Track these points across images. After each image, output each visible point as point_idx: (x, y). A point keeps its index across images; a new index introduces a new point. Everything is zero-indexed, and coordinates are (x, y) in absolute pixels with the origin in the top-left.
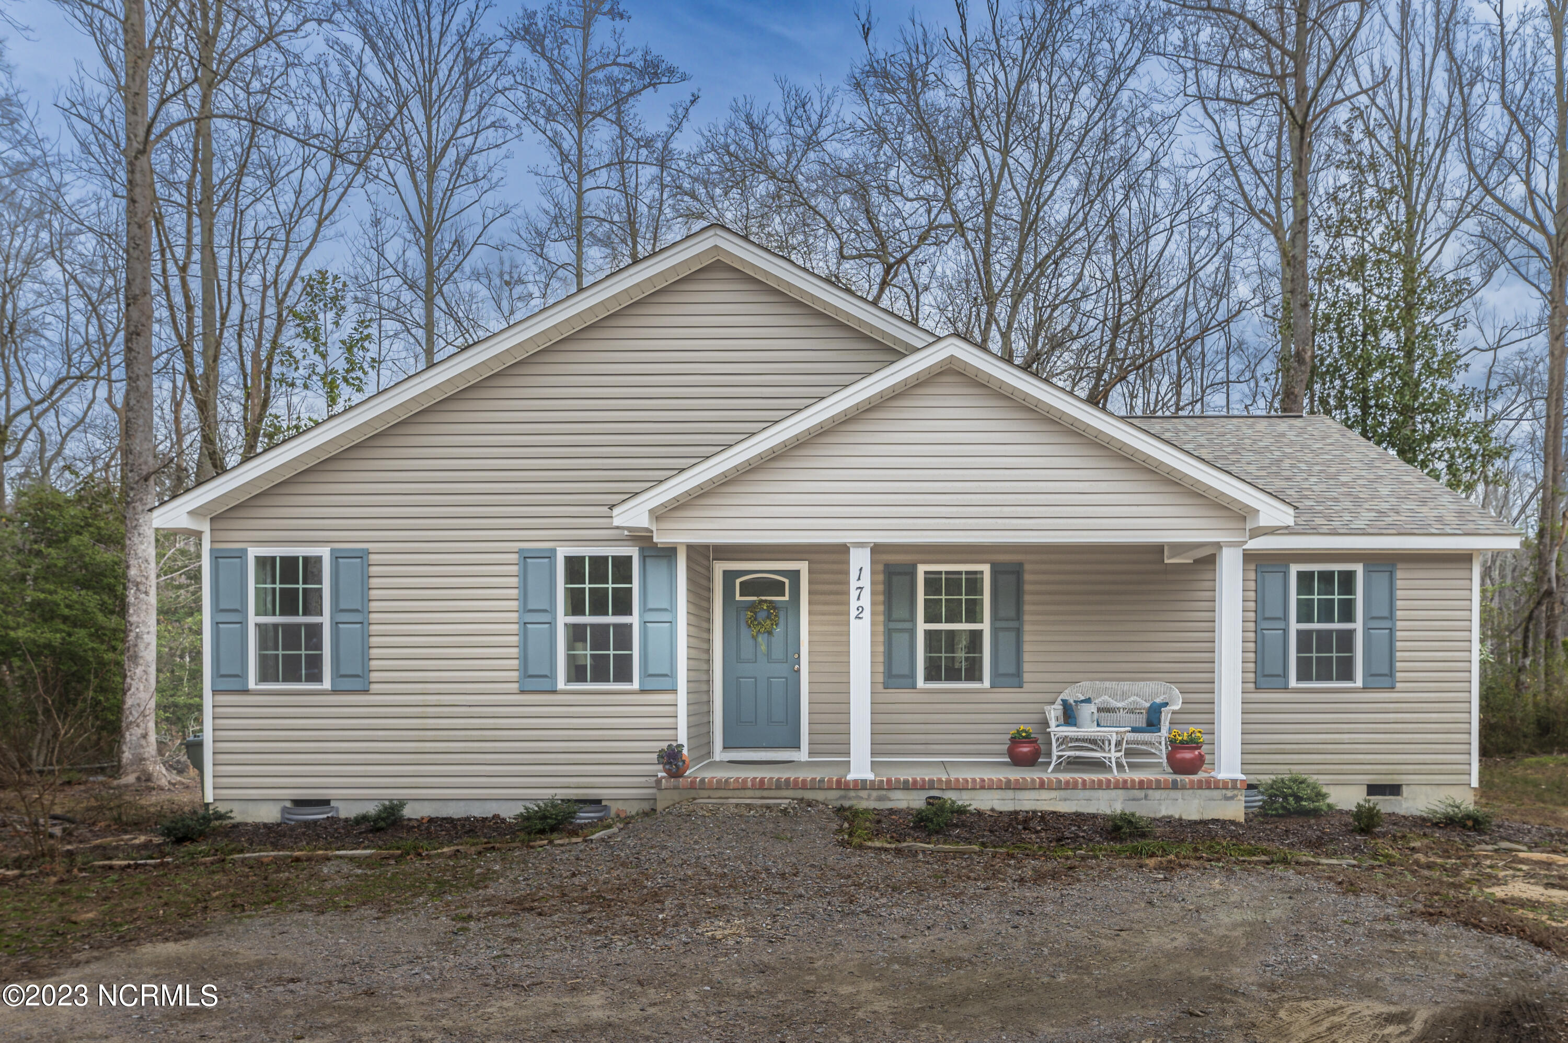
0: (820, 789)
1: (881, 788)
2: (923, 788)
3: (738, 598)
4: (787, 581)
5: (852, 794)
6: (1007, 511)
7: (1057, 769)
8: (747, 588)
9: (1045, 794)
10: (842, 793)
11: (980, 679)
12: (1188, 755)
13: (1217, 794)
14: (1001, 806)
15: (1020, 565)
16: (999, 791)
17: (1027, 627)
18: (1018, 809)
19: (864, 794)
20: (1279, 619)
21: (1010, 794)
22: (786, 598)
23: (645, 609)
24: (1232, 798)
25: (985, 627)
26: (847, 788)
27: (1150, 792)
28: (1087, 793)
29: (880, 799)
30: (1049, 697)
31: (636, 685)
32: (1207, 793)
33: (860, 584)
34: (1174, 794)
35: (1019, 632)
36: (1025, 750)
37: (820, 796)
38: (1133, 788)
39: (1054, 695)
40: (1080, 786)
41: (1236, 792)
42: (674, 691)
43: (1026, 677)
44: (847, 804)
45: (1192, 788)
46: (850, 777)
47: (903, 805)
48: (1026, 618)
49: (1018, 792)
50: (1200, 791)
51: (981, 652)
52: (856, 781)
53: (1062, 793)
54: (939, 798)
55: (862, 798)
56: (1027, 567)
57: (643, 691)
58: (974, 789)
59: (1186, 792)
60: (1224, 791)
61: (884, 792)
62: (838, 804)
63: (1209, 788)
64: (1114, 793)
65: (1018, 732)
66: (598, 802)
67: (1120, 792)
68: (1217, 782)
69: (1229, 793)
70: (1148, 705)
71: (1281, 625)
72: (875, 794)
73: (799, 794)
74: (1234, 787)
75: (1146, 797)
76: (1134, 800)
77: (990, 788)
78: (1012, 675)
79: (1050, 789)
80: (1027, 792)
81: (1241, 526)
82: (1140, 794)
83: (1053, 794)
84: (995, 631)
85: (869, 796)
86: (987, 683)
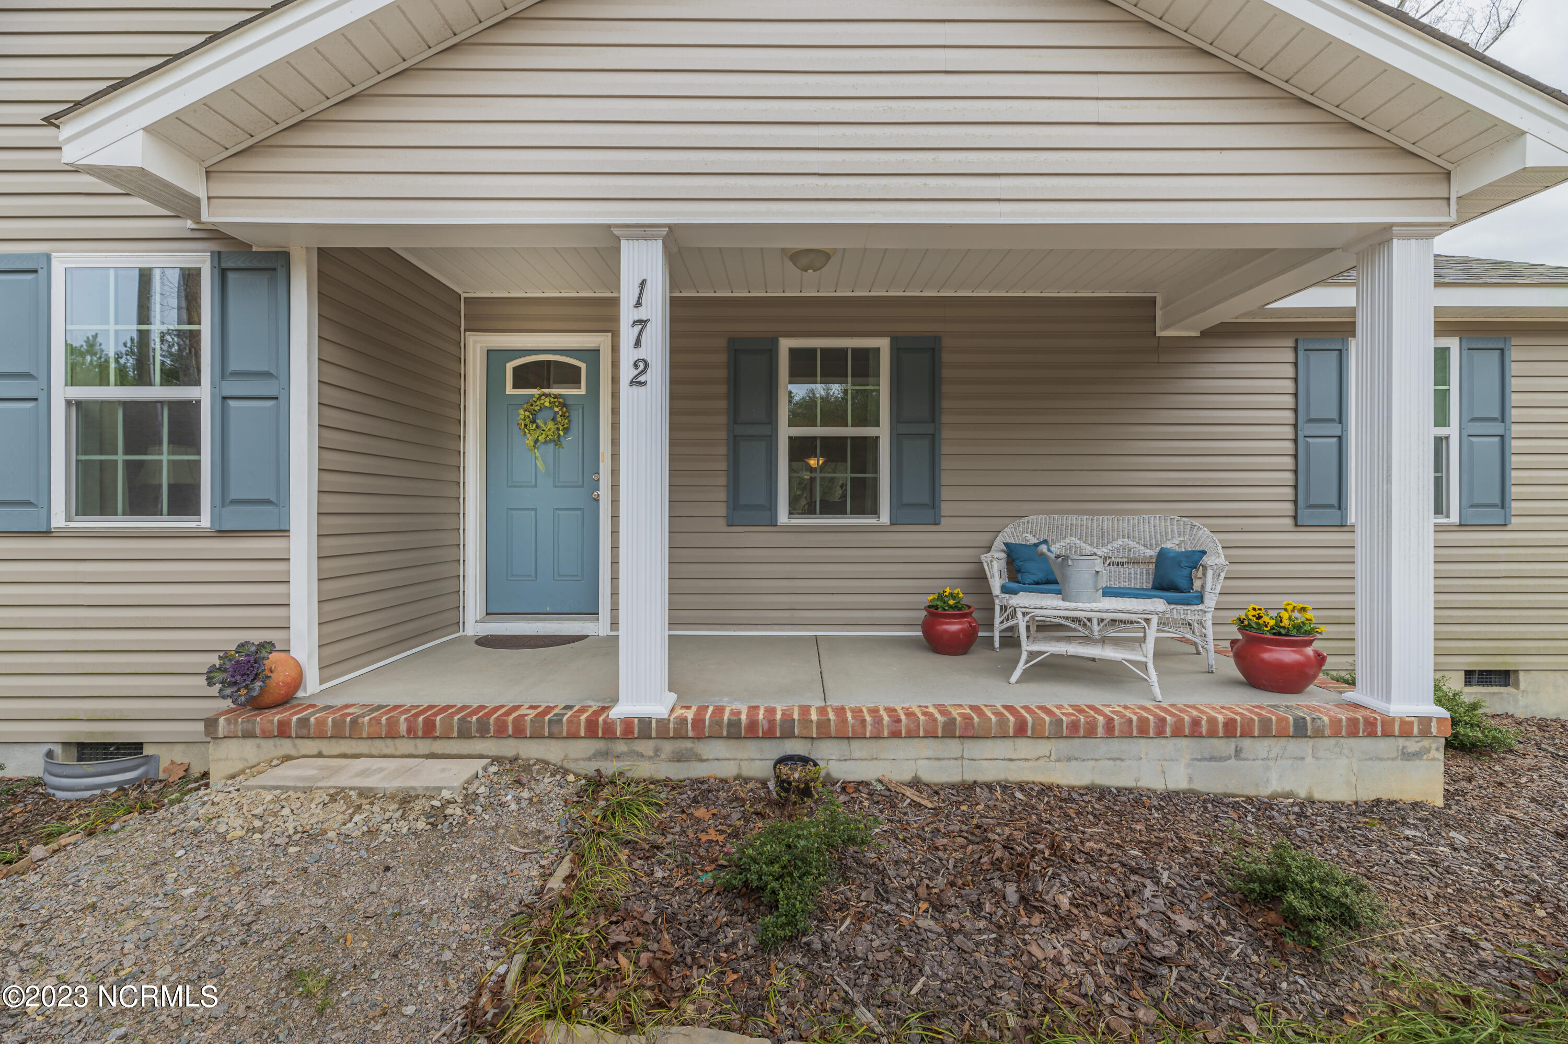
0: (551, 736)
1: (680, 736)
2: (769, 735)
3: (509, 390)
4: (583, 366)
5: (621, 747)
6: (948, 161)
7: (1028, 676)
8: (524, 376)
9: (1025, 748)
10: (599, 745)
11: (875, 512)
12: (1287, 656)
13: (1383, 746)
14: (934, 774)
15: (937, 339)
16: (930, 741)
17: (945, 434)
18: (970, 777)
19: (645, 747)
20: (1330, 420)
21: (953, 747)
22: (583, 391)
23: (223, 372)
24: (1417, 755)
25: (883, 432)
26: (609, 732)
27: (1247, 743)
28: (1115, 746)
29: (679, 758)
30: (983, 539)
31: (205, 521)
32: (1366, 744)
33: (642, 314)
34: (1295, 746)
35: (933, 440)
36: (954, 628)
37: (553, 751)
38: (1212, 734)
39: (988, 536)
40: (1100, 731)
41: (1426, 743)
42: (284, 532)
43: (945, 508)
44: (609, 768)
45: (1337, 734)
46: (617, 712)
47: (727, 770)
48: (945, 419)
49: (969, 744)
50: (1352, 741)
51: (876, 470)
52: (627, 723)
53: (1062, 746)
54: (805, 760)
55: (641, 756)
56: (946, 342)
57: (222, 533)
58: (877, 737)
59: (1322, 743)
60: (1401, 742)
61: (688, 744)
62: (589, 768)
63: (1372, 734)
64: (1170, 745)
65: (941, 597)
66: (137, 747)
67: (1183, 743)
68: (1388, 722)
69: (1413, 745)
70: (1151, 553)
71: (1336, 430)
72: (668, 747)
73: (508, 748)
74: (1425, 733)
75: (1238, 752)
76: (1212, 759)
77: (912, 735)
78: (922, 505)
79: (1038, 735)
80: (989, 743)
81: (1440, 190)
82: (1225, 747)
83: (1043, 747)
84: (897, 438)
85: (657, 751)
86: (884, 517)
